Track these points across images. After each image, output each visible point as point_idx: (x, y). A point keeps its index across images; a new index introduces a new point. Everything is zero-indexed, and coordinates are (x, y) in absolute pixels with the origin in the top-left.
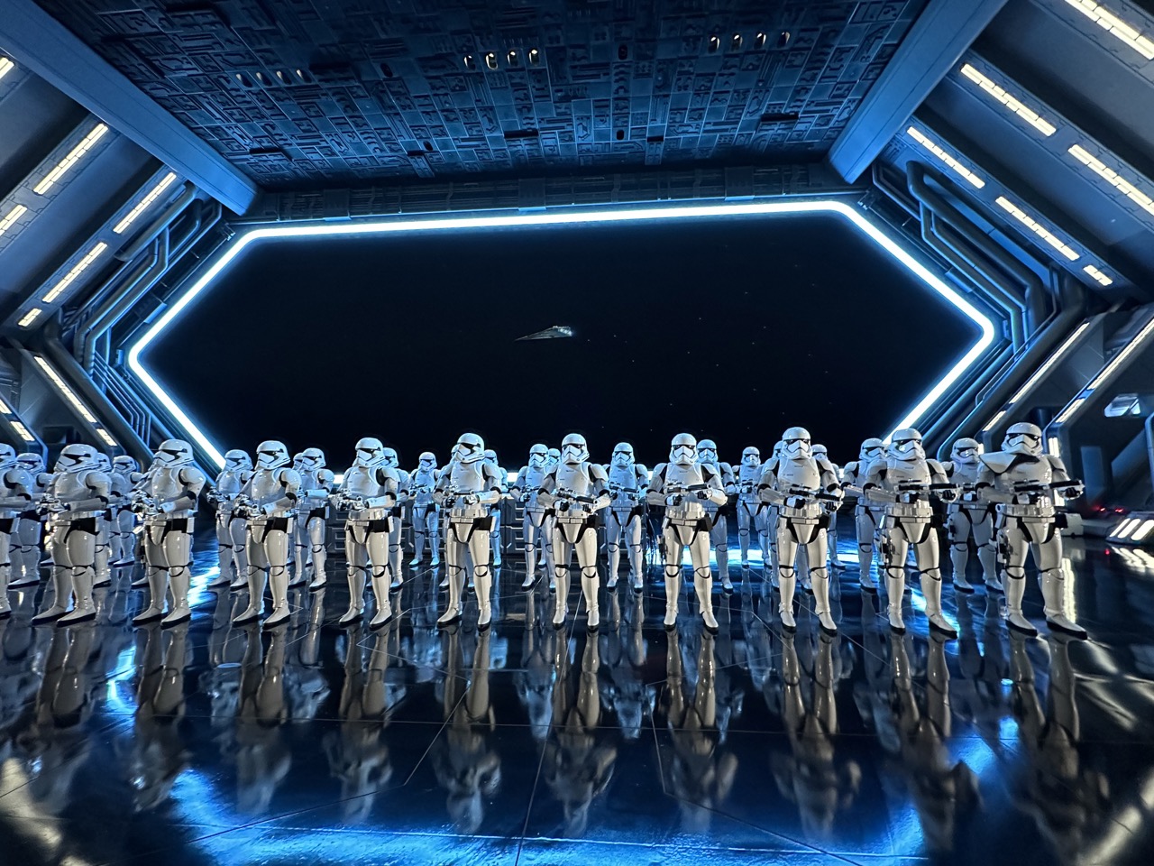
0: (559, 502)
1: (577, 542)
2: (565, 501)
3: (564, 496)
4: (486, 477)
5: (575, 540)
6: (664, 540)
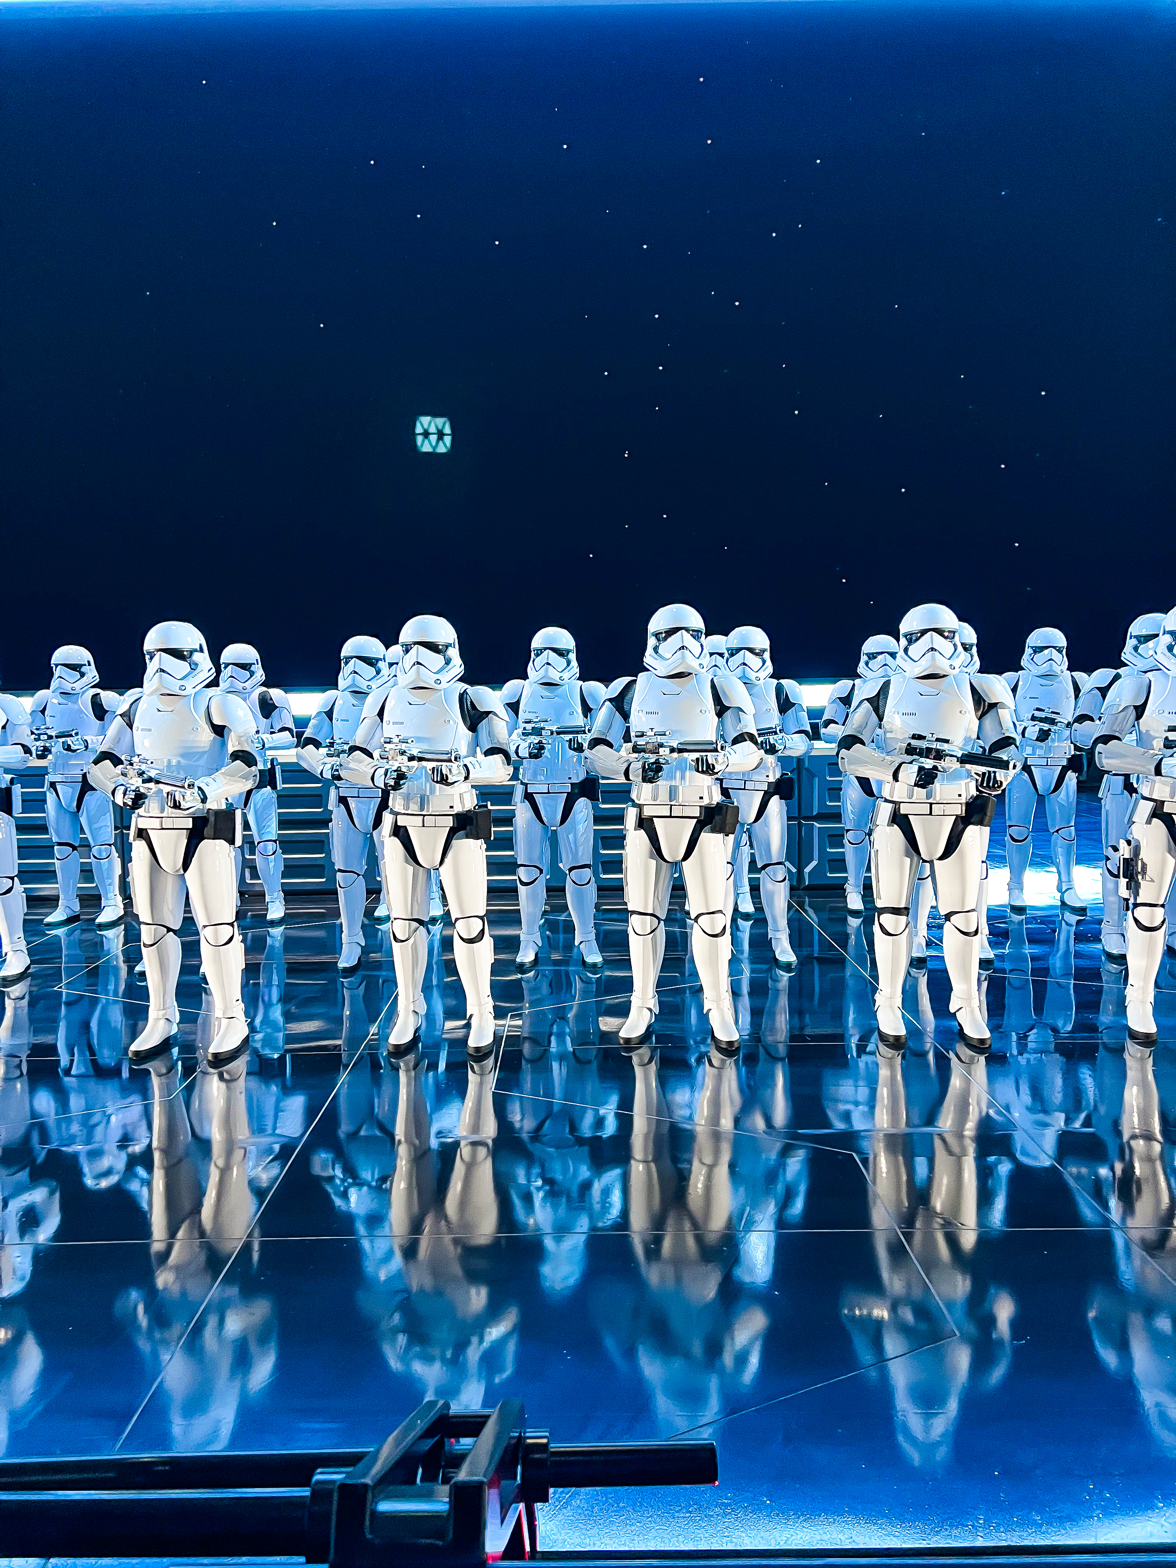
0: (915, 768)
2: (928, 763)
3: (926, 753)
4: (721, 709)
5: (940, 852)
6: (1137, 850)
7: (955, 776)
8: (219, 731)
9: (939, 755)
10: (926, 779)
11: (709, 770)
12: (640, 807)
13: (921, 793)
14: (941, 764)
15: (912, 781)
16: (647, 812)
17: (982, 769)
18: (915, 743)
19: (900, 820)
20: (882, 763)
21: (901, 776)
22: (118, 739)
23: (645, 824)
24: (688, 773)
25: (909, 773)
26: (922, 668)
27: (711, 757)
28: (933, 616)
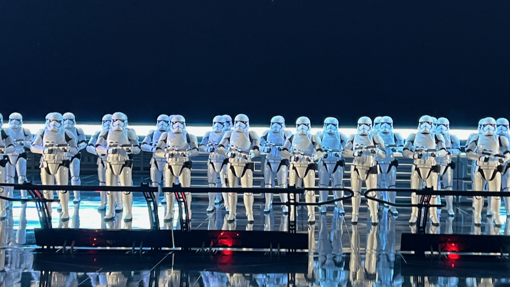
1: (491, 179)
7: (494, 160)
8: (313, 143)
9: (489, 154)
10: (486, 160)
11: (434, 156)
12: (416, 165)
13: (486, 163)
14: (490, 157)
15: (484, 160)
16: (418, 167)
17: (500, 158)
18: (485, 152)
19: (480, 170)
20: (476, 156)
21: (480, 159)
22: (288, 144)
23: (417, 169)
24: (428, 157)
25: (483, 158)
26: (486, 133)
27: (435, 153)
28: (489, 121)
